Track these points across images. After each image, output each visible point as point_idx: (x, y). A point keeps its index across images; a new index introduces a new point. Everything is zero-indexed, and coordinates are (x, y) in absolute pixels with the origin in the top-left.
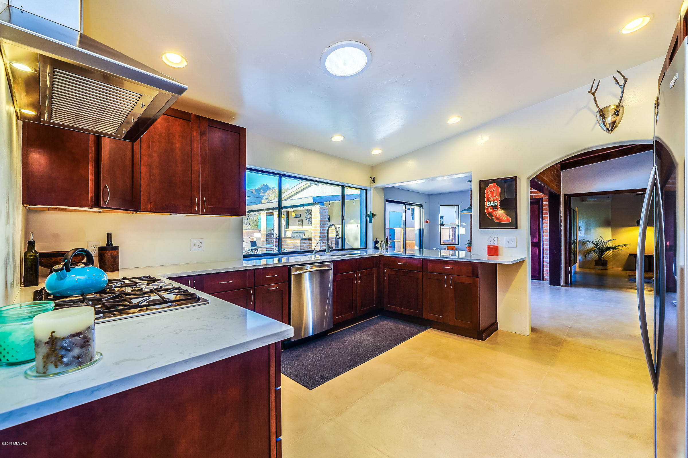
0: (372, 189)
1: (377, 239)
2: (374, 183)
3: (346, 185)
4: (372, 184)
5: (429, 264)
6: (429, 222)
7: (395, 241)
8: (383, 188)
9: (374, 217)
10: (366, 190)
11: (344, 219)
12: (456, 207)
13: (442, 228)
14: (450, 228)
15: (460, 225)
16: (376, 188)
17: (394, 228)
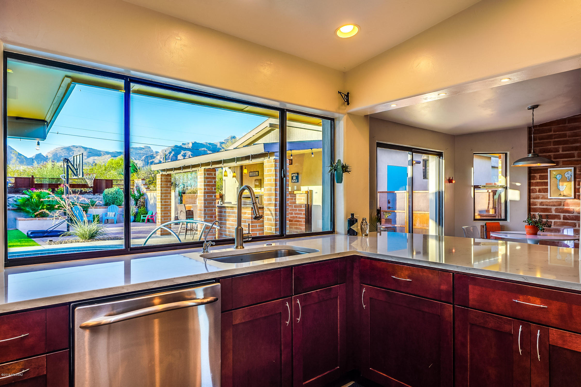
0: (345, 117)
1: (353, 215)
2: (348, 104)
3: (289, 107)
4: (343, 107)
5: (470, 287)
6: (454, 182)
7: (396, 211)
8: (366, 116)
9: (346, 171)
10: (332, 120)
11: (284, 177)
12: (503, 156)
13: (476, 191)
14: (490, 191)
15: (508, 186)
16: (351, 115)
17: (396, 192)
